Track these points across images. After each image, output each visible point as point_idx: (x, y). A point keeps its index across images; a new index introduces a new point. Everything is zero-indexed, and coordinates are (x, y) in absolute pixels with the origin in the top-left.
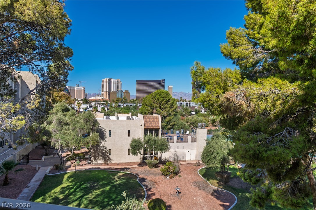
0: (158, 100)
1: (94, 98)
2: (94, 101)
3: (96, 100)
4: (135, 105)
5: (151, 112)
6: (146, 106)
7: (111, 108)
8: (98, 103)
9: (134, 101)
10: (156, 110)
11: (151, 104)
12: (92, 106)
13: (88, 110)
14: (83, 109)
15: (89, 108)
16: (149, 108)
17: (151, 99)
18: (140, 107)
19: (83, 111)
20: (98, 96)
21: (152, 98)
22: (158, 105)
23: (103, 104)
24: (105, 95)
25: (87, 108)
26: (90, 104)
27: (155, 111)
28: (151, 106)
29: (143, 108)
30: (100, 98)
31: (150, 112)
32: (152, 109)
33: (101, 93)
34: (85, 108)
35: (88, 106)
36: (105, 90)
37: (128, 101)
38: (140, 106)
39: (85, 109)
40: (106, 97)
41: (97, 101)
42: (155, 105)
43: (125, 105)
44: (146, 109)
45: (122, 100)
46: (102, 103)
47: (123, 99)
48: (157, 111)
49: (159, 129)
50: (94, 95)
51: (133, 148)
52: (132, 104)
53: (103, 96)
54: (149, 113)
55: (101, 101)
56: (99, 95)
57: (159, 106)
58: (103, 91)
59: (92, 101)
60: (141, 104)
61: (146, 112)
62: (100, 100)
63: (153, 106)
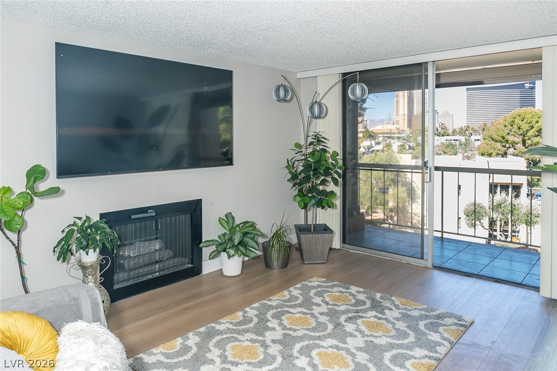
0: (519, 128)
1: (381, 128)
2: (381, 134)
3: (386, 131)
4: (463, 139)
5: (502, 153)
6: (492, 141)
7: (417, 146)
8: (390, 137)
9: (462, 132)
10: (515, 149)
11: (503, 138)
12: (380, 143)
13: (372, 149)
14: (364, 148)
15: (374, 145)
16: (499, 145)
17: (502, 127)
18: (478, 143)
19: (364, 151)
20: (388, 123)
21: (505, 126)
22: (519, 139)
23: (398, 138)
24: (401, 122)
25: (371, 147)
26: (375, 139)
27: (511, 150)
28: (504, 140)
29: (485, 145)
30: (393, 127)
31: (500, 152)
32: (504, 146)
33: (394, 118)
34: (368, 146)
35: (373, 143)
36: (401, 112)
37: (450, 132)
38: (475, 140)
39: (369, 149)
40: (403, 125)
41: (388, 133)
42: (511, 138)
43: (443, 139)
44: (492, 148)
45: (437, 130)
46: (396, 136)
47: (439, 129)
48: (516, 152)
49: (522, 184)
50: (381, 122)
51: (467, 216)
52: (457, 137)
53: (397, 123)
54: (498, 154)
55: (394, 133)
56: (390, 121)
57: (521, 140)
58: (397, 114)
59: (377, 133)
60: (478, 137)
61: (491, 154)
62: (392, 131)
63: (507, 141)
